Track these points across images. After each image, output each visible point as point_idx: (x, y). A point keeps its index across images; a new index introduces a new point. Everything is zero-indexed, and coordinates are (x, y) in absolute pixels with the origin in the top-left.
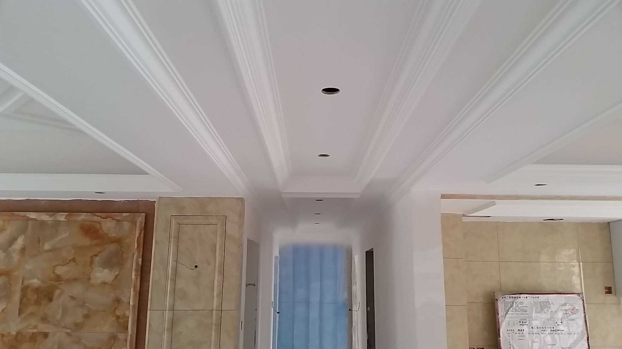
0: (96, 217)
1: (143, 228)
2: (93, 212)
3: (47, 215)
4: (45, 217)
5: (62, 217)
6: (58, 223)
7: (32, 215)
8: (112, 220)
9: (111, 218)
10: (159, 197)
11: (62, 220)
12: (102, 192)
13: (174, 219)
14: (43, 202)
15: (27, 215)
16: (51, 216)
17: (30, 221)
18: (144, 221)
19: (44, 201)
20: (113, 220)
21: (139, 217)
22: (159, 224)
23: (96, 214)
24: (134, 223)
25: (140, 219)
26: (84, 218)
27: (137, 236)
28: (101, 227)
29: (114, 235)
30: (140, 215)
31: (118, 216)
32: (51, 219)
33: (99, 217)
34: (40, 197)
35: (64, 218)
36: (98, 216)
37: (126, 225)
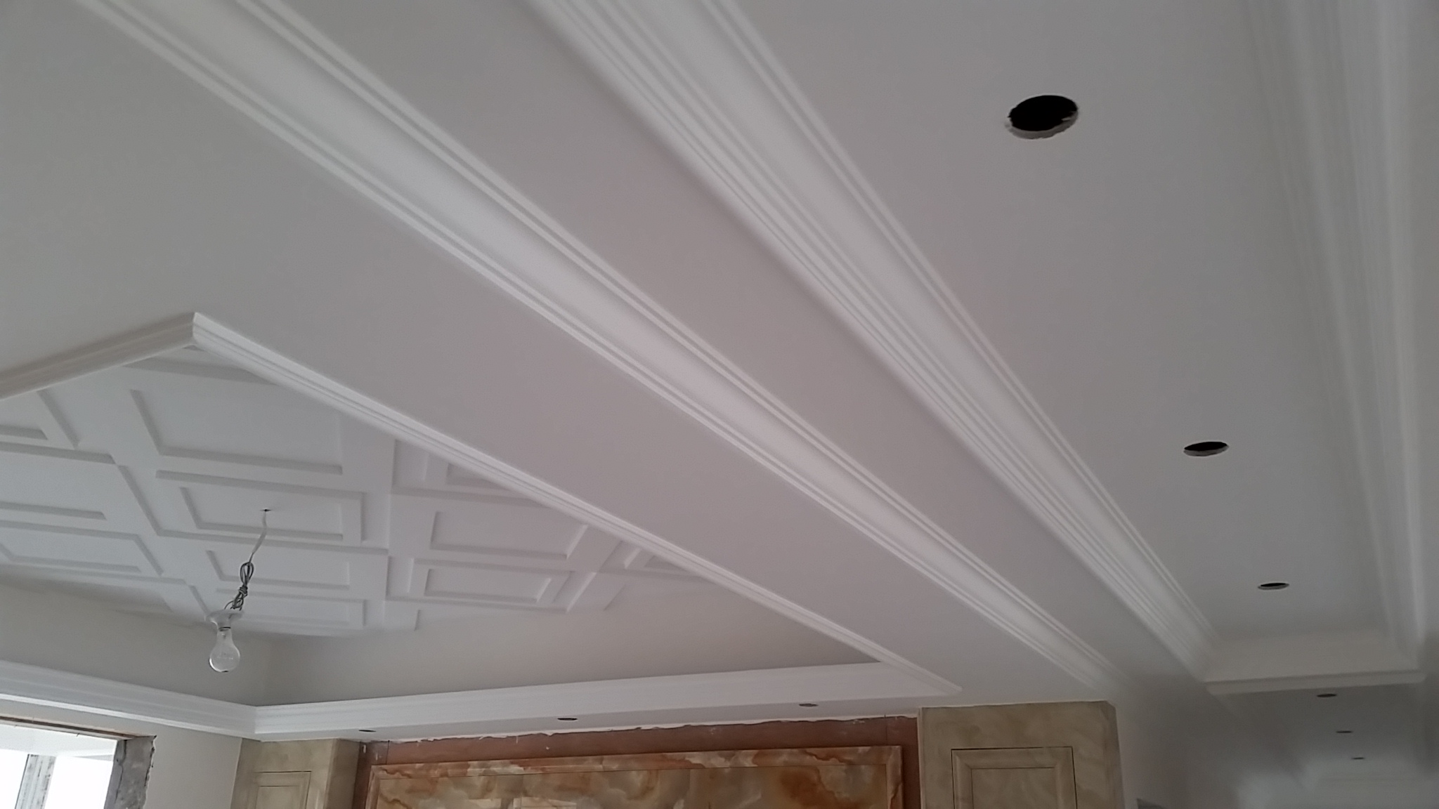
0: (808, 757)
1: (900, 779)
2: (802, 747)
3: (721, 756)
4: (717, 761)
5: (746, 759)
6: (740, 771)
7: (696, 758)
8: (838, 762)
9: (836, 757)
10: (923, 708)
11: (747, 765)
12: (812, 703)
13: (957, 758)
14: (712, 730)
15: (687, 759)
16: (728, 758)
17: (692, 771)
18: (900, 763)
19: (714, 728)
20: (840, 761)
21: (889, 755)
22: (929, 770)
23: (809, 750)
24: (881, 767)
25: (893, 758)
26: (787, 759)
27: (890, 796)
28: (819, 778)
29: (845, 795)
30: (891, 749)
31: (849, 754)
32: (728, 764)
33: (814, 757)
34: (710, 720)
35: (751, 762)
36: (811, 755)
37: (867, 773)
